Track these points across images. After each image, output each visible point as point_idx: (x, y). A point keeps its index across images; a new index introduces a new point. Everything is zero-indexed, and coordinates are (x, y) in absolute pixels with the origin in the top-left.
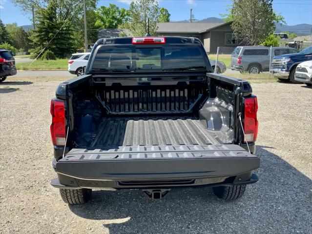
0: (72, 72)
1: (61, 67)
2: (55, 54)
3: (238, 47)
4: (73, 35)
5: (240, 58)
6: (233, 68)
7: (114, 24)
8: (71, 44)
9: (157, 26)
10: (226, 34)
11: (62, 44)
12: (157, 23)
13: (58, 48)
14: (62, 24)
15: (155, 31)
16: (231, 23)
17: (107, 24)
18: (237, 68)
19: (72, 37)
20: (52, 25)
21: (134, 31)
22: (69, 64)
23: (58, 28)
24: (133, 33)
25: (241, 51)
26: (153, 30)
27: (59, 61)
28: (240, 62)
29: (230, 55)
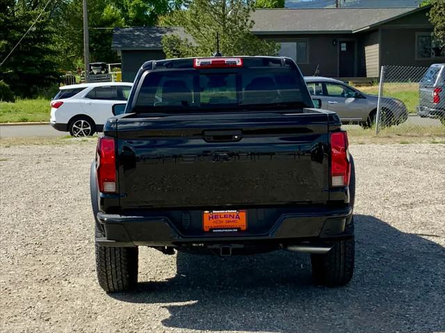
0: (59, 127)
1: (29, 116)
2: (12, 88)
3: (433, 66)
4: (53, 43)
5: (438, 90)
6: (423, 113)
7: (148, 13)
8: (50, 64)
9: (250, 19)
10: (417, 34)
11: (29, 64)
12: (251, 13)
13: (19, 74)
14: (29, 18)
15: (246, 30)
16: (428, 9)
17: (131, 14)
18: (432, 113)
19: (51, 47)
20: (6, 20)
21: (196, 31)
22: (54, 110)
23: (19, 29)
24: (195, 36)
25: (439, 75)
26: (242, 28)
27: (23, 104)
28: (437, 99)
29: (417, 85)
